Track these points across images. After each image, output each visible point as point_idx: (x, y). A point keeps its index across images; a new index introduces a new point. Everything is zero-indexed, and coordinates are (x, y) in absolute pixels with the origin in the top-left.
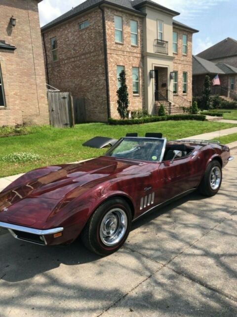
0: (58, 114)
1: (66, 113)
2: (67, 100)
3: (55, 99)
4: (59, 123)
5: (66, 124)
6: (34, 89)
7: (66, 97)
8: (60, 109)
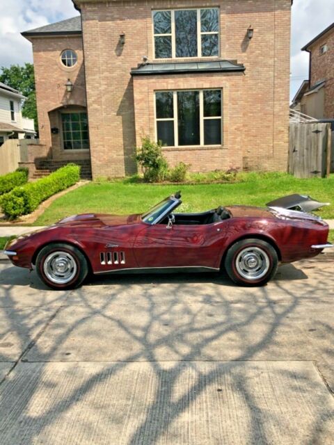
0: (303, 156)
1: (317, 156)
2: (321, 136)
3: (301, 134)
4: (304, 170)
5: (316, 172)
6: (269, 121)
7: (320, 130)
8: (307, 149)
